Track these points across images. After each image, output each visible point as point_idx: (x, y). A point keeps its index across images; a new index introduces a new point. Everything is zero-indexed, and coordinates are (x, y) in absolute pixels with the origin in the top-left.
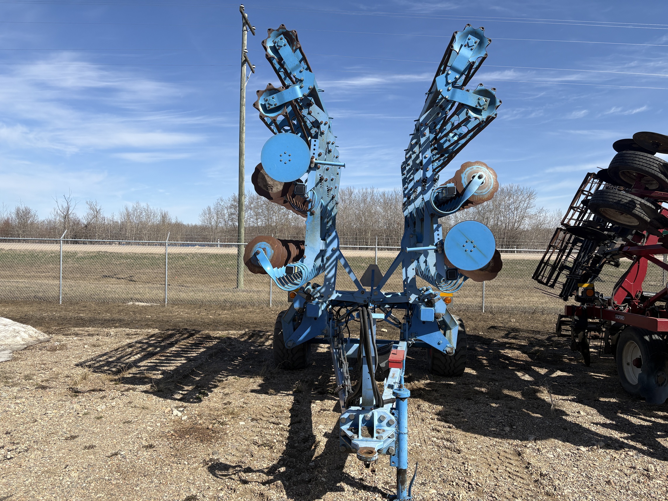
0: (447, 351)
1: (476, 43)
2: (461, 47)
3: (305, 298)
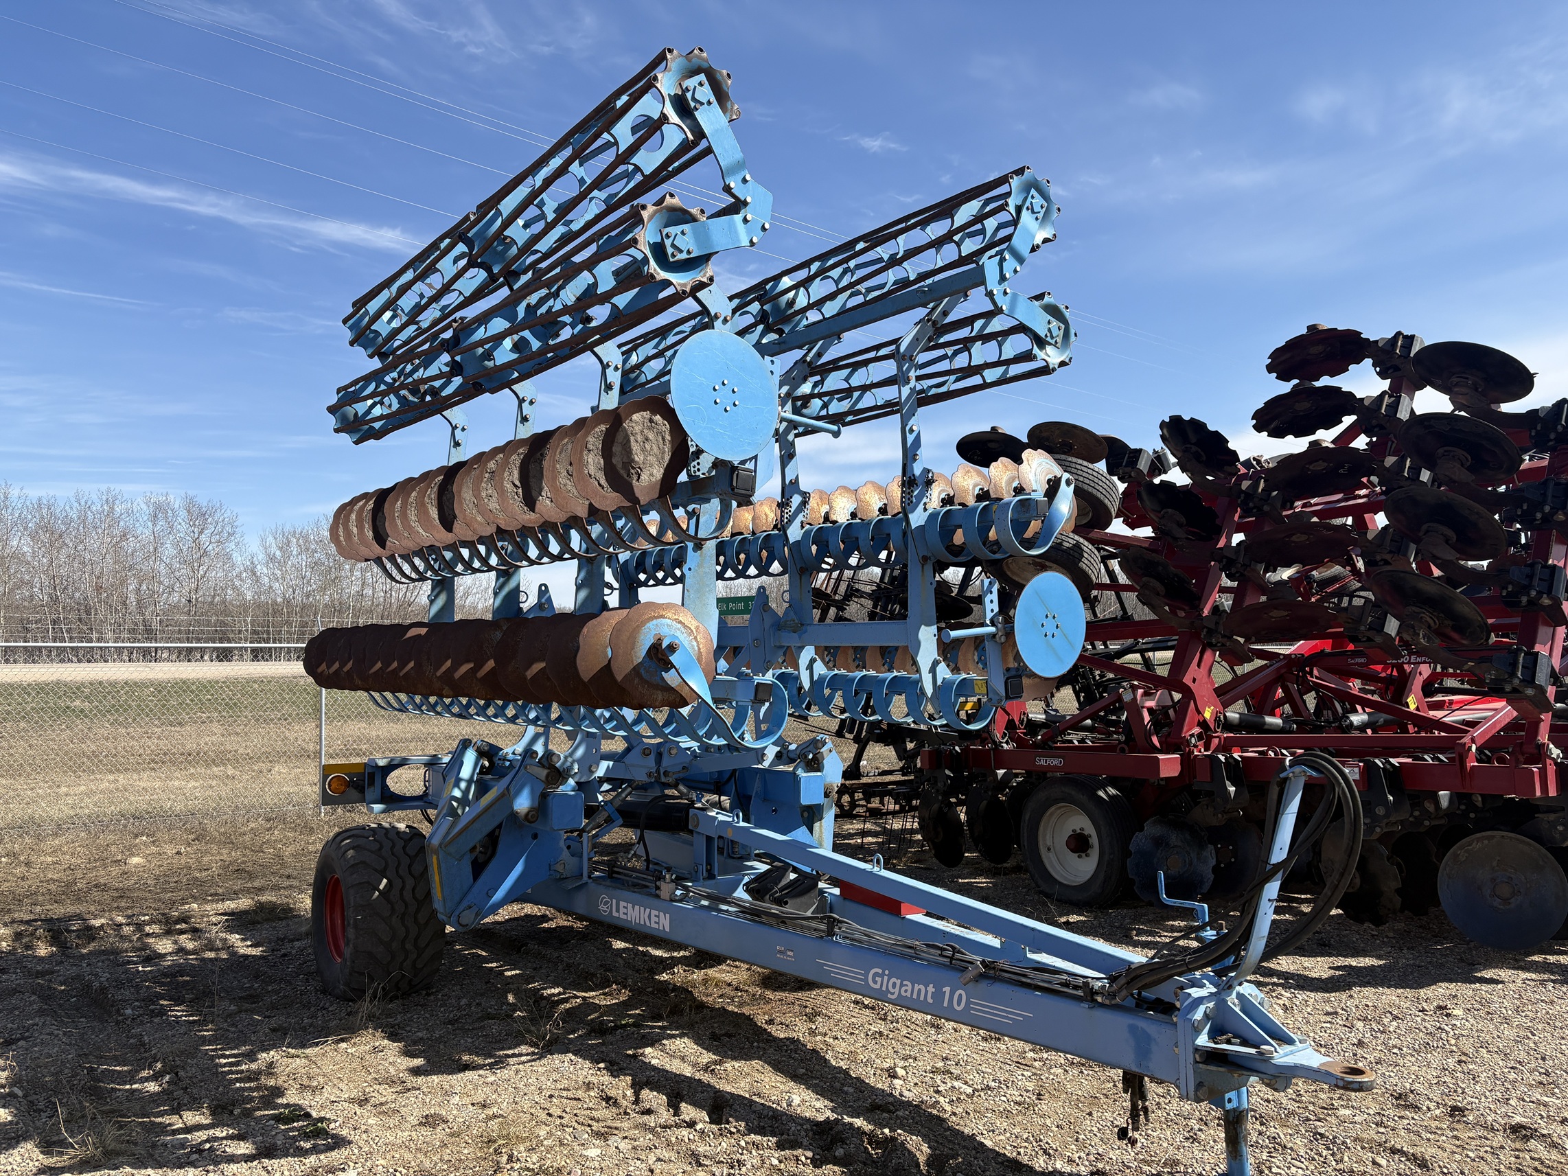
1: (1042, 207)
2: (1019, 209)
3: (543, 779)
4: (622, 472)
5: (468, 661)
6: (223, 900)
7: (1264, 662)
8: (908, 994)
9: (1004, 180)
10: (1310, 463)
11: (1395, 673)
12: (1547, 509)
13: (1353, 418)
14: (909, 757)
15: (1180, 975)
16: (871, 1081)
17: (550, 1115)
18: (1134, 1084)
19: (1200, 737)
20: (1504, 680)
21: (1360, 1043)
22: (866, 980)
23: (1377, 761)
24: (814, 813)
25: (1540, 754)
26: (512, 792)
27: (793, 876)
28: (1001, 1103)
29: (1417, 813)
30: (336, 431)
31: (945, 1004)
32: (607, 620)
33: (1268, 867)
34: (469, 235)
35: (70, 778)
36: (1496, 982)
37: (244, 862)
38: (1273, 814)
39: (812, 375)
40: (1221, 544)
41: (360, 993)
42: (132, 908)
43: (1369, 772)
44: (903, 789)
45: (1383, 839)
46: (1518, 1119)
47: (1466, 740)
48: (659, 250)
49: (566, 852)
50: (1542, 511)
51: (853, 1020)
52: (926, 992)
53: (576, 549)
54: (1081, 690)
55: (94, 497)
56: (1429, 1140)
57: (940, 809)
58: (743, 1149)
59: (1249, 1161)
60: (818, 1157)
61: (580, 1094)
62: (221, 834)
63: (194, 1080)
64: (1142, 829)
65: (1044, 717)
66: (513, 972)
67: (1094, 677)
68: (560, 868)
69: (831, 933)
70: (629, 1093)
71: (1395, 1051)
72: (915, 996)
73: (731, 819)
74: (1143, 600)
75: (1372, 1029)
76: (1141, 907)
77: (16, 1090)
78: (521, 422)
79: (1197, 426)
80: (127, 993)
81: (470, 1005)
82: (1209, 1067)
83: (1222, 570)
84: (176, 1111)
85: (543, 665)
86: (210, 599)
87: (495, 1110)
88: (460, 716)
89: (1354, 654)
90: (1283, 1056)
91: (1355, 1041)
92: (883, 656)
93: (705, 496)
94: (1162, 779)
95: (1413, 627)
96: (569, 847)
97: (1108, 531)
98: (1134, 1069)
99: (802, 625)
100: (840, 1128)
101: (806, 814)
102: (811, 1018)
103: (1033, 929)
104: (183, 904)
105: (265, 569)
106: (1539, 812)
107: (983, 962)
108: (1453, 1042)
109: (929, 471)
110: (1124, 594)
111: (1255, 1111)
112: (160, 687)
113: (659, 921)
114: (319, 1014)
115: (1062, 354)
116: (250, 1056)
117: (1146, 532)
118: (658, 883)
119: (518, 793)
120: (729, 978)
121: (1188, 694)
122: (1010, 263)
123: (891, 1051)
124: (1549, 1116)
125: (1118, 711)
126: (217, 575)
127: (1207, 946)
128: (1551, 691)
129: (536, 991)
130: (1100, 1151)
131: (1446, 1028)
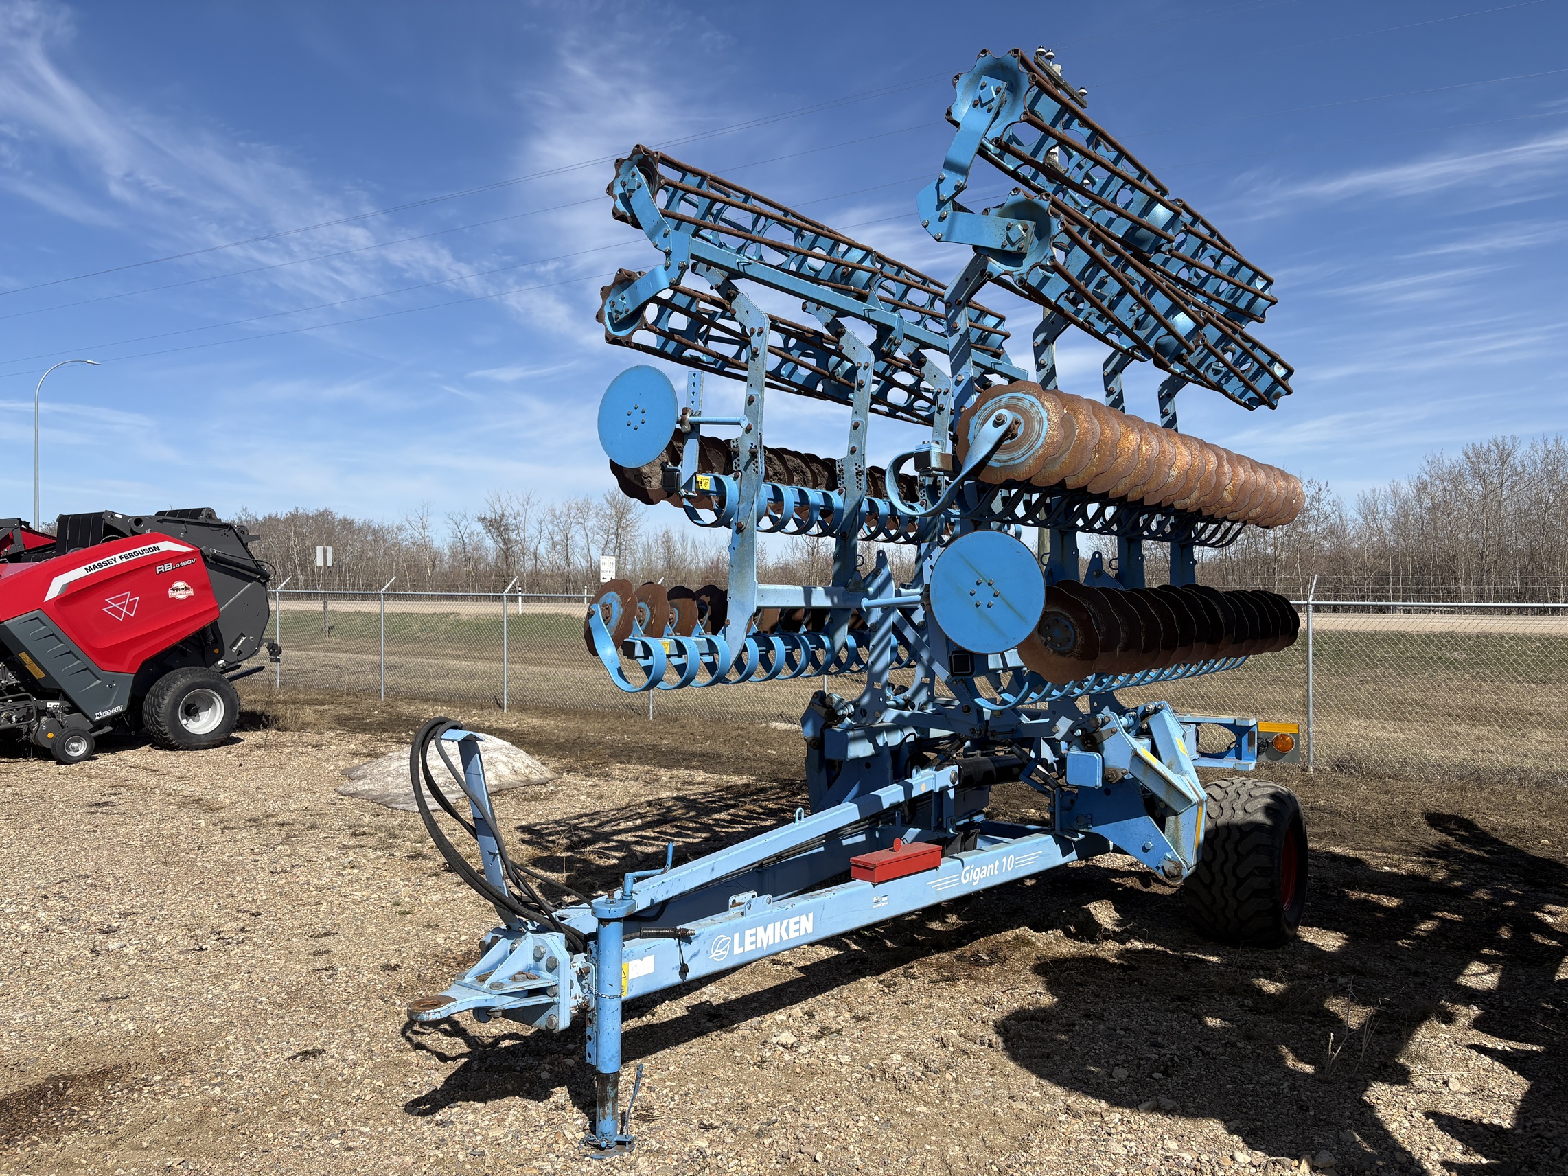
0: (1166, 870)
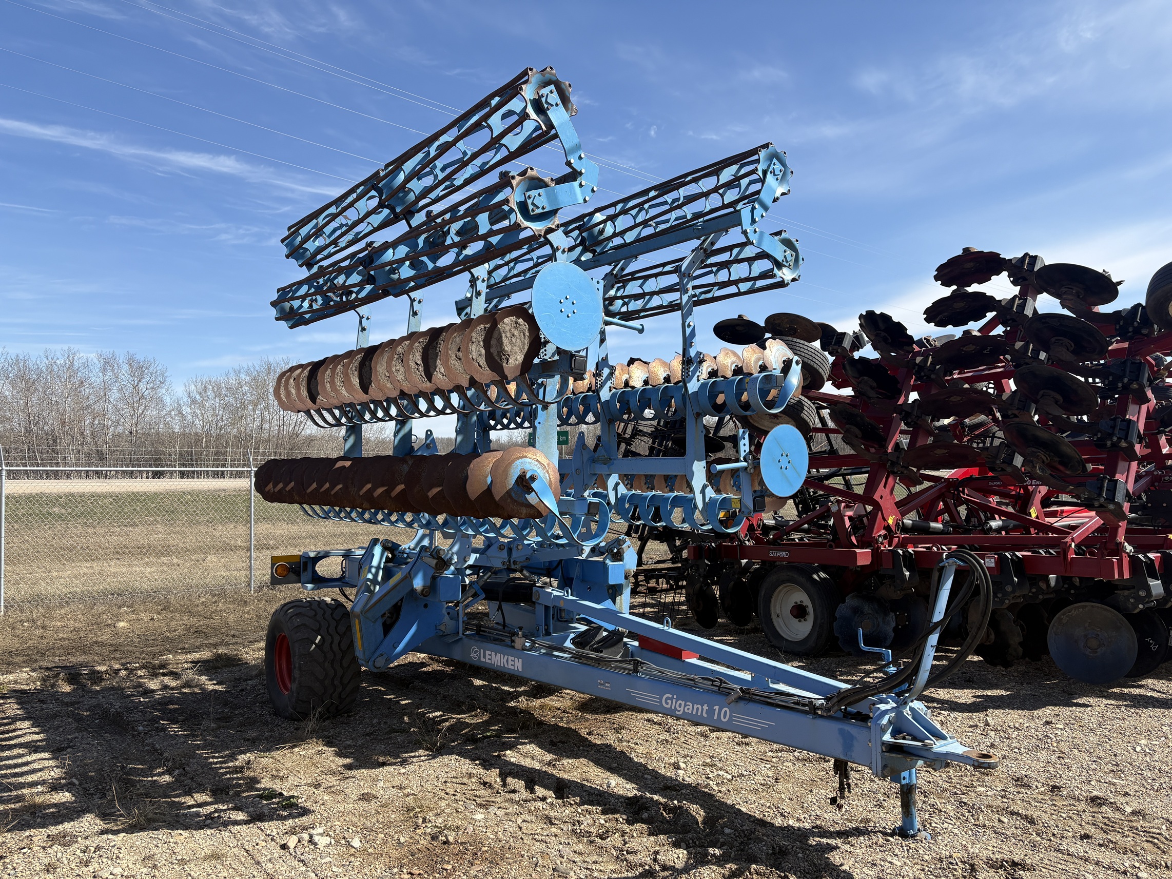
1: (781, 171)
2: (765, 173)
3: (434, 566)
4: (497, 358)
5: (383, 486)
6: (190, 652)
7: (932, 484)
8: (690, 711)
9: (755, 152)
10: (964, 346)
11: (1022, 491)
12: (1126, 380)
13: (994, 313)
14: (678, 550)
15: (872, 695)
16: (662, 771)
17: (447, 794)
18: (841, 768)
19: (885, 537)
20: (1094, 499)
21: (992, 746)
22: (661, 702)
23: (1007, 554)
24: (616, 590)
25: (1118, 549)
26: (412, 575)
27: (605, 634)
28: (751, 784)
29: (1034, 590)
30: (277, 319)
31: (715, 718)
32: (487, 458)
33: (931, 625)
34: (380, 185)
35: (57, 566)
36: (1087, 706)
37: (201, 626)
38: (935, 589)
39: (617, 283)
40: (901, 402)
41: (305, 716)
42: (125, 658)
43: (1002, 560)
44: (672, 574)
45: (1011, 608)
46: (1096, 793)
47: (1068, 539)
48: (523, 207)
49: (447, 617)
50: (1122, 381)
51: (647, 732)
52: (702, 709)
53: (456, 405)
54: (799, 503)
55: (58, 354)
56: (1036, 806)
57: (701, 587)
58: (580, 814)
59: (917, 819)
60: (630, 819)
61: (465, 780)
62: (181, 606)
63: (198, 773)
64: (844, 602)
65: (774, 522)
66: (406, 702)
67: (809, 493)
68: (443, 628)
69: (636, 671)
70: (498, 780)
71: (1016, 750)
72: (694, 713)
73: (562, 594)
74: (846, 440)
75: (1000, 737)
76: (843, 656)
77: (74, 780)
78: (413, 316)
79: (885, 318)
80: (137, 716)
81: (379, 723)
82: (891, 755)
83: (901, 420)
84: (189, 793)
85: (439, 489)
86: (147, 431)
87: (409, 790)
88: (369, 522)
89: (994, 479)
90: (939, 747)
91: (989, 744)
92: (666, 481)
93: (551, 373)
94: (858, 566)
95: (1032, 462)
96: (448, 614)
97: (821, 391)
98: (842, 757)
99: (610, 459)
100: (644, 800)
101: (610, 591)
102: (618, 731)
103: (775, 667)
104: (161, 655)
105: (189, 409)
106: (1118, 590)
107: (741, 689)
108: (1055, 745)
109: (701, 353)
110: (832, 436)
111: (921, 788)
112: (117, 498)
113: (514, 664)
114: (276, 729)
115: (793, 273)
116: (233, 757)
117: (848, 392)
118: (513, 638)
119: (416, 575)
120: (558, 705)
121: (877, 506)
122: (759, 210)
123: (674, 752)
124: (1116, 791)
125: (827, 518)
126: (152, 413)
127: (890, 677)
128: (1126, 506)
129: (424, 714)
130: (818, 813)
131: (1051, 736)
